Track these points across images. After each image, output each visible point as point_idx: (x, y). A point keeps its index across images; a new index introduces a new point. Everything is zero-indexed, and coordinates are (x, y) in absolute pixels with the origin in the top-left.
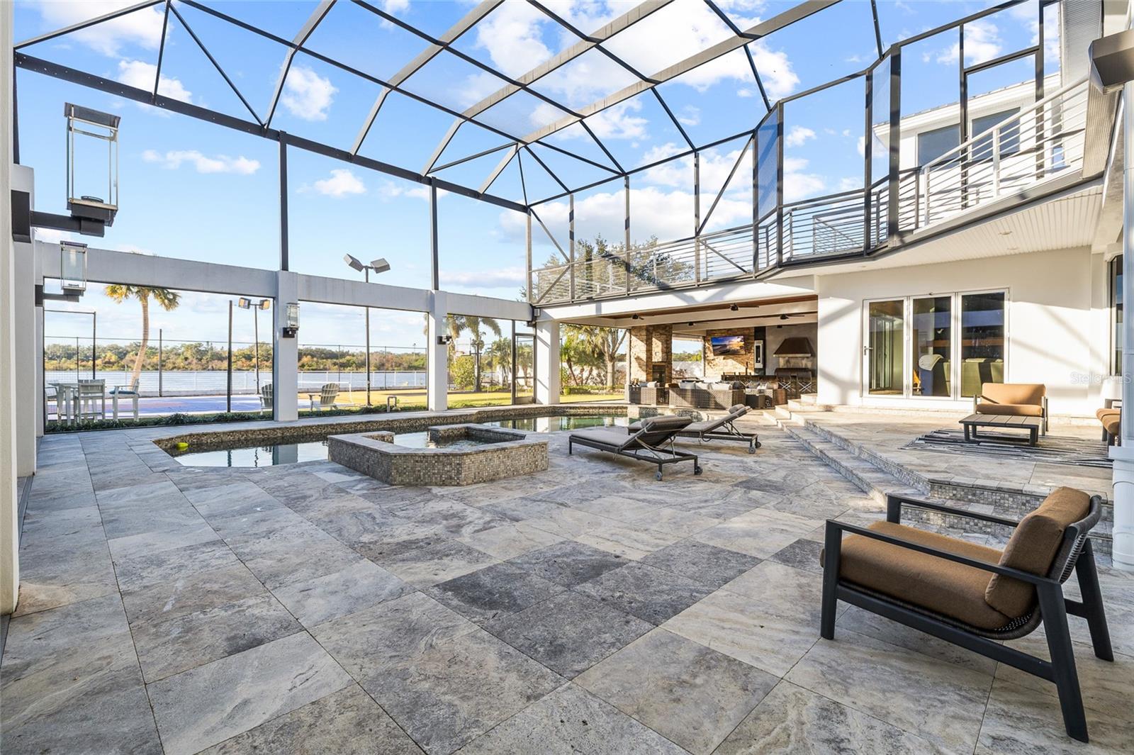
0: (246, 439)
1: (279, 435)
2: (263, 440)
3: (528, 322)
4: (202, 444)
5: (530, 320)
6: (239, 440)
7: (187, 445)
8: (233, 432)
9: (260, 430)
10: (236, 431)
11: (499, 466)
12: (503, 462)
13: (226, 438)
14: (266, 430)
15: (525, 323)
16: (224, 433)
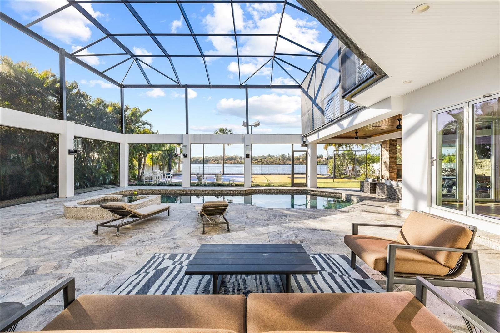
0: (155, 193)
1: (164, 192)
2: (160, 193)
3: (302, 144)
4: (143, 193)
5: (302, 143)
6: (153, 193)
7: (137, 193)
8: (151, 190)
9: (159, 190)
10: (152, 190)
11: (84, 214)
12: (86, 213)
13: (149, 192)
14: (160, 190)
15: (301, 145)
16: (148, 190)
